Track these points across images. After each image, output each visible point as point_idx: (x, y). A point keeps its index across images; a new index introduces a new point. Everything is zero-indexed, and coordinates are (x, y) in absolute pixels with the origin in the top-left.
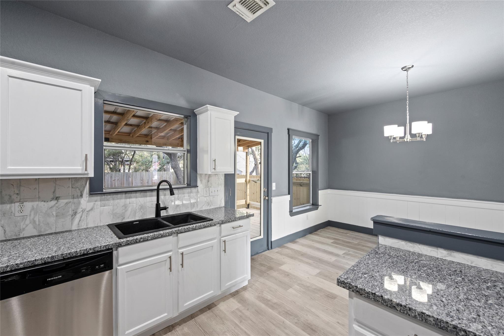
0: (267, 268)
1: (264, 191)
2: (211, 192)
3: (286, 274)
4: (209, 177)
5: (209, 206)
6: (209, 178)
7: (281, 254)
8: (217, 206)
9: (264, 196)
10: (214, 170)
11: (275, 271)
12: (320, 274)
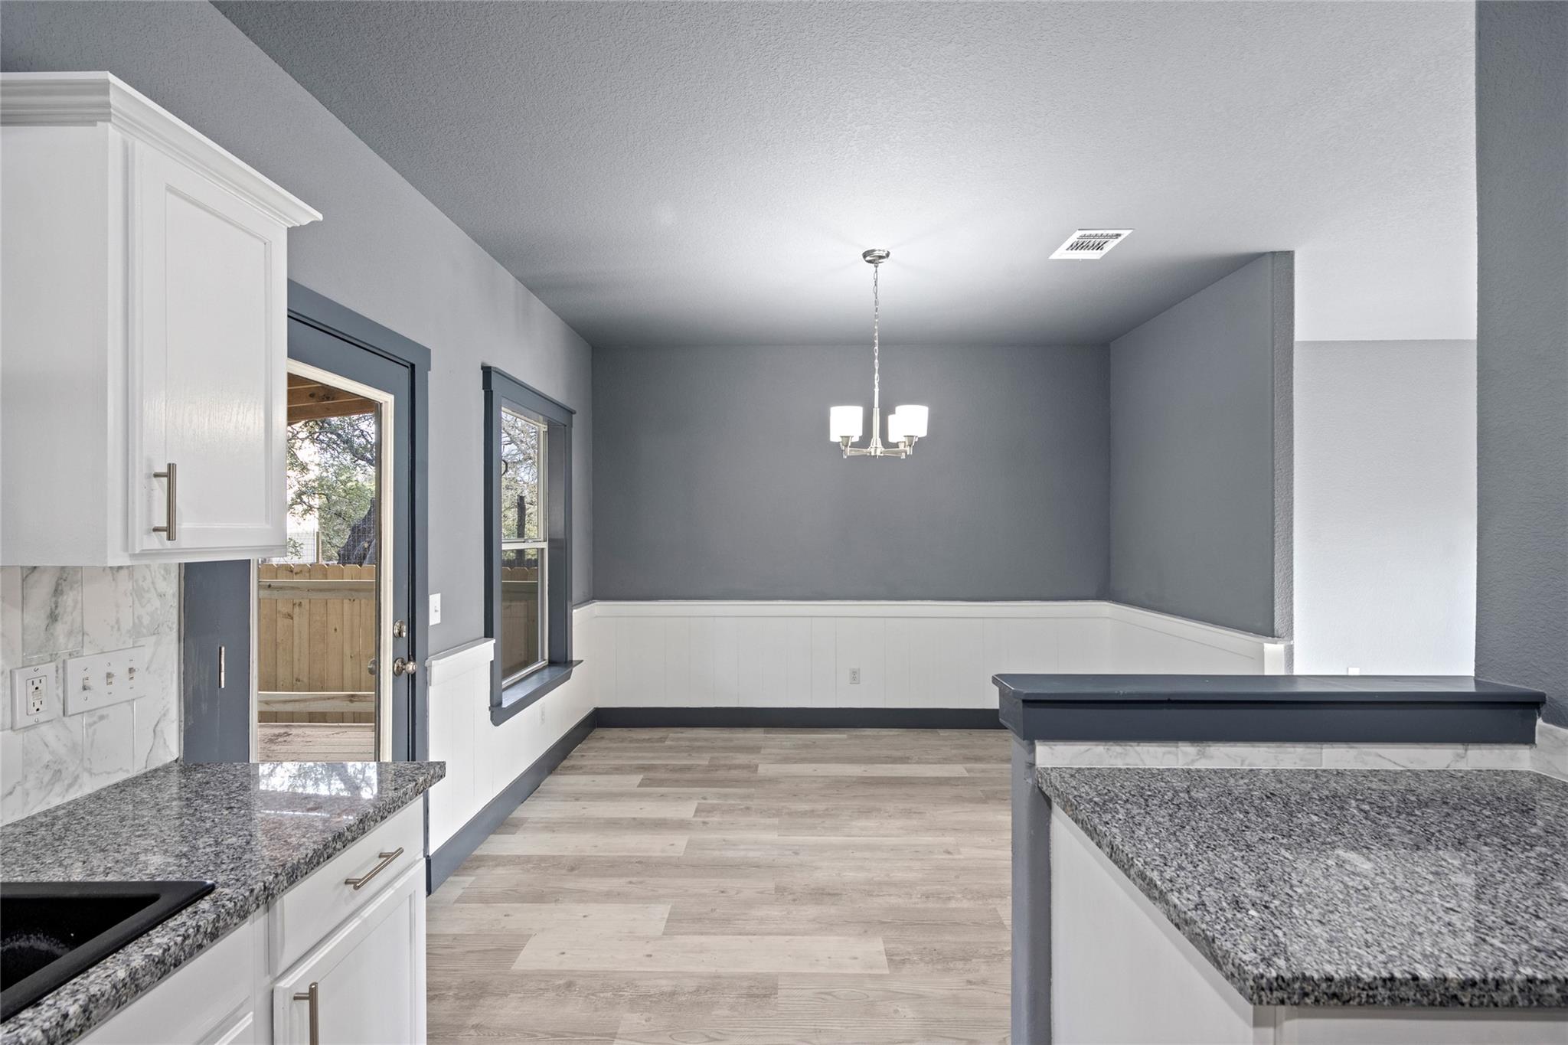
0: (457, 997)
1: (398, 636)
2: (74, 686)
3: (559, 986)
4: (58, 585)
5: (58, 788)
6: (57, 591)
7: (485, 900)
8: (127, 771)
9: (394, 662)
10: (158, 541)
11: (505, 994)
12: (676, 922)
